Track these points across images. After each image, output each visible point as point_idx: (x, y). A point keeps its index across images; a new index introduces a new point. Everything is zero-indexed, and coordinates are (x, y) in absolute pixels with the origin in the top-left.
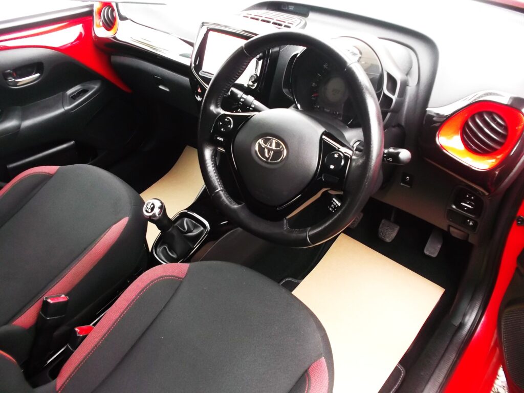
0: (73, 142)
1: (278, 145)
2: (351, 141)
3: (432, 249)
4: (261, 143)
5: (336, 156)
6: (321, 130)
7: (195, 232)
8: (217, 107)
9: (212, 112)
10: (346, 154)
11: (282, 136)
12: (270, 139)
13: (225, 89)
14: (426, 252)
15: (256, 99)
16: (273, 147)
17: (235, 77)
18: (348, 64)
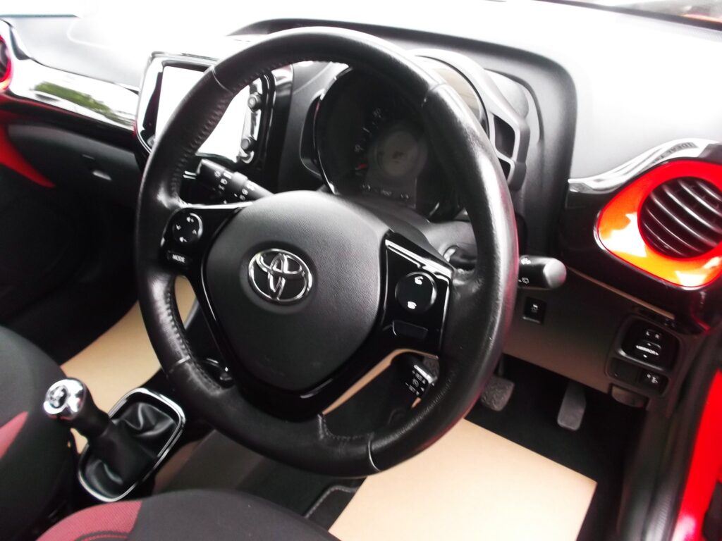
1: (293, 265)
2: (439, 246)
3: (570, 417)
4: (258, 262)
5: (418, 281)
6: (380, 229)
7: (160, 429)
8: (170, 193)
9: (160, 205)
10: (439, 277)
11: (302, 247)
12: (276, 253)
13: (183, 160)
14: (561, 423)
15: (251, 178)
16: (285, 268)
17: (202, 135)
18: (431, 88)
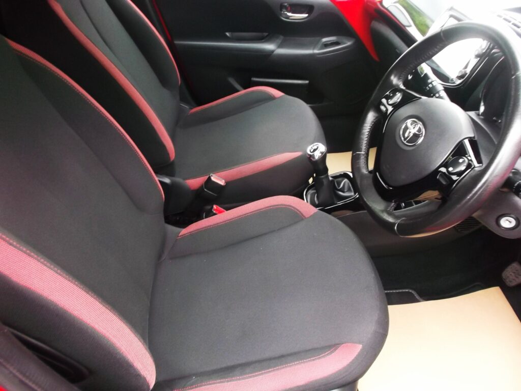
0: (307, 82)
1: (419, 130)
4: (409, 123)
5: (461, 160)
6: (470, 134)
7: (345, 194)
8: (399, 79)
9: (391, 83)
